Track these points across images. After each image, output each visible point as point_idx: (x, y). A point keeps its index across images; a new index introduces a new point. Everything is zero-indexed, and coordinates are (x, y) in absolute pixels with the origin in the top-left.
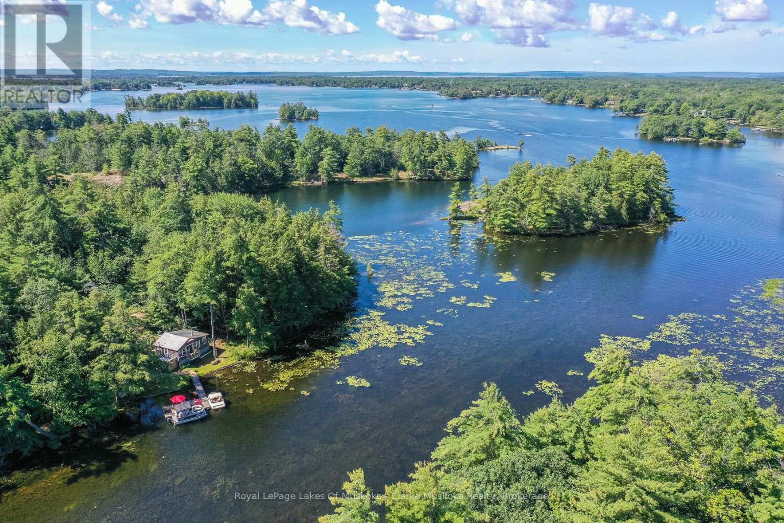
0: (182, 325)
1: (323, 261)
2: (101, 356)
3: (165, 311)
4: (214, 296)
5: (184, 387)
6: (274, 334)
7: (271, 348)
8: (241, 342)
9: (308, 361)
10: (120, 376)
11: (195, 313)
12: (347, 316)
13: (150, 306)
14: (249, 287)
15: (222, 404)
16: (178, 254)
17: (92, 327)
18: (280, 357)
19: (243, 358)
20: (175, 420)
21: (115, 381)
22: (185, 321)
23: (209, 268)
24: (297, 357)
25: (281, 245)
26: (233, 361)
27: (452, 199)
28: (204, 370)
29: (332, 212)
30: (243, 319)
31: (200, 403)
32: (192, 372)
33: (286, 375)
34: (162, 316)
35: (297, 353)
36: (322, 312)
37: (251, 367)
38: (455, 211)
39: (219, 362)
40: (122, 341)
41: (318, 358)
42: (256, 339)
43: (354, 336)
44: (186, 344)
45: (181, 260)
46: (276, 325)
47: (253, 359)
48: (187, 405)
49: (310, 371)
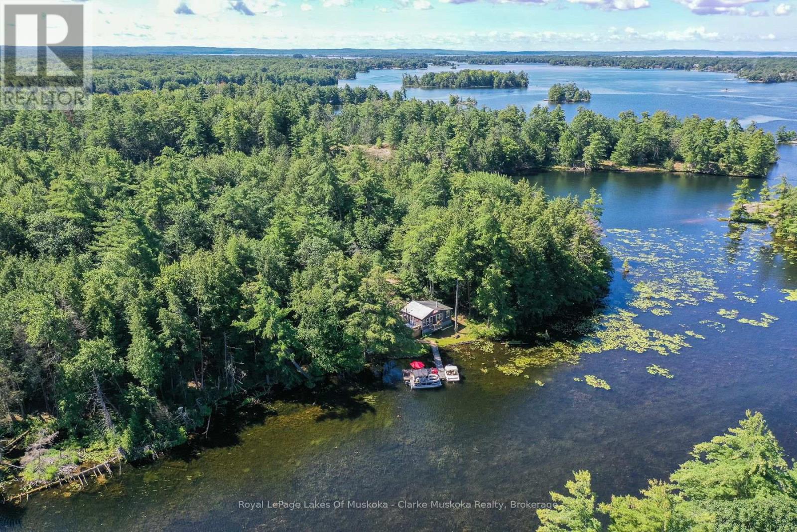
0: (429, 296)
1: (576, 251)
2: (356, 314)
3: (415, 280)
4: (461, 272)
5: (424, 355)
6: (515, 318)
7: (511, 331)
8: (482, 321)
9: (546, 351)
10: (370, 334)
11: (442, 286)
12: (595, 312)
13: (403, 274)
14: (496, 268)
15: (456, 378)
16: (433, 227)
17: (352, 287)
18: (518, 342)
19: (482, 337)
20: (412, 384)
21: (365, 338)
22: (432, 293)
23: (461, 245)
24: (536, 345)
25: (534, 229)
26: (472, 338)
27: (737, 198)
28: (444, 342)
29: (592, 201)
30: (487, 298)
31: (436, 373)
32: (433, 342)
33: (523, 362)
34: (412, 285)
35: (537, 342)
36: (568, 303)
37: (489, 347)
38: (739, 212)
39: (458, 337)
40: (375, 303)
41: (558, 351)
42: (497, 320)
43: (600, 334)
44: (431, 314)
45: (435, 234)
46: (518, 309)
47: (492, 339)
48: (425, 372)
49: (547, 362)
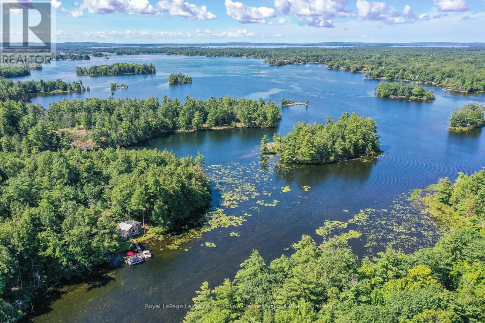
0: (128, 218)
1: (195, 185)
2: (97, 236)
3: (121, 211)
4: (144, 206)
5: (132, 248)
6: (172, 222)
7: (170, 228)
8: (156, 226)
9: (188, 235)
10: (106, 244)
11: (134, 213)
12: (206, 212)
13: (114, 210)
14: (160, 201)
15: (150, 256)
16: (127, 185)
17: (93, 222)
18: (175, 233)
19: (158, 234)
20: (130, 263)
21: (103, 247)
22: (130, 216)
23: (142, 193)
24: (182, 233)
25: (175, 178)
26: (153, 235)
27: (263, 144)
28: (140, 239)
29: (199, 157)
30: (158, 215)
31: (140, 255)
32: (135, 241)
33: (178, 242)
34: (120, 215)
35: (183, 231)
36: (194, 210)
37: (161, 238)
38: (264, 150)
39: (146, 235)
40: (105, 229)
41: (192, 233)
42: (164, 225)
43: (209, 222)
44: (132, 227)
45: (128, 189)
46: (173, 218)
47: (162, 234)
48: (135, 257)
49: (189, 240)
